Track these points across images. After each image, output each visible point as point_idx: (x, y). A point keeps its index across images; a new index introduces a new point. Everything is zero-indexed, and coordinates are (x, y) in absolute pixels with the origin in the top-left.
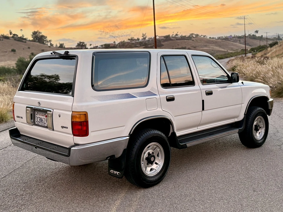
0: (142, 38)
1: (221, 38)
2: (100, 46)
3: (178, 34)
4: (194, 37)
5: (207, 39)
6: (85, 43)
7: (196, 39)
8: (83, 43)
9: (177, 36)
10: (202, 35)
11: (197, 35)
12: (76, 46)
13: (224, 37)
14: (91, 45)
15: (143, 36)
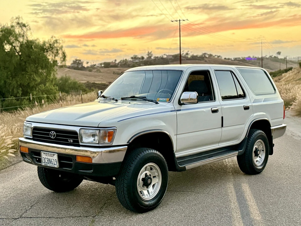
0: (148, 56)
1: (237, 59)
2: (98, 64)
3: (189, 53)
4: (206, 57)
5: (222, 60)
6: (82, 61)
7: (209, 59)
8: (80, 60)
9: (187, 56)
10: (215, 56)
11: (211, 55)
12: (71, 64)
13: (241, 58)
14: (87, 63)
15: (148, 55)
